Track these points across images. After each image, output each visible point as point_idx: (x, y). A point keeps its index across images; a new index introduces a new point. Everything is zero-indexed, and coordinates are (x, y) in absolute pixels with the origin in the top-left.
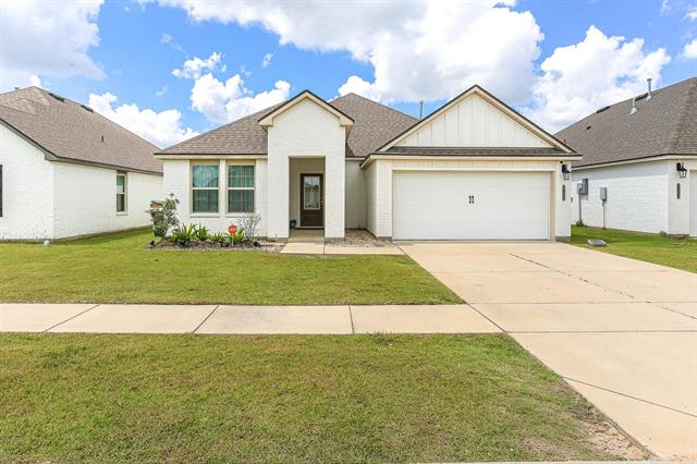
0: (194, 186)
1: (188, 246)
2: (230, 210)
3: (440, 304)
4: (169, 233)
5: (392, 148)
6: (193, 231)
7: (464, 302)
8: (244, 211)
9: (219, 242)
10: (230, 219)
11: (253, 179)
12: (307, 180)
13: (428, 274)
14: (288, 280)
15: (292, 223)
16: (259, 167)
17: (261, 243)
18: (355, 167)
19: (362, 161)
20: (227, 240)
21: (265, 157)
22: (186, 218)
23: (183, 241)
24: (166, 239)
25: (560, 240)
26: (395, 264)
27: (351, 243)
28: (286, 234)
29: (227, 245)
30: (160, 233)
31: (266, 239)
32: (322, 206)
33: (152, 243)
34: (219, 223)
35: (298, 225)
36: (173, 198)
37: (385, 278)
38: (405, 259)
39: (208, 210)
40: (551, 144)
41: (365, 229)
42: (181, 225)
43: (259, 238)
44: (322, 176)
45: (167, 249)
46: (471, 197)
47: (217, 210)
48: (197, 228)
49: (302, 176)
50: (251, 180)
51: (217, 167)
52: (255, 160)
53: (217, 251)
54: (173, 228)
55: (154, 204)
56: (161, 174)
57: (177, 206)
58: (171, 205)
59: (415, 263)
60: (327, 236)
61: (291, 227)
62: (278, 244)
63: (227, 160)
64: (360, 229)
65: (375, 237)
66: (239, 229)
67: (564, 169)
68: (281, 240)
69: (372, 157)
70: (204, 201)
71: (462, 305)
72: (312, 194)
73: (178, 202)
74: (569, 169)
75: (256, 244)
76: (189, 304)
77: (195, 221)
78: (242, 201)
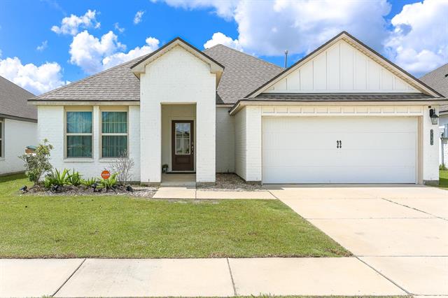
0: (68, 132)
1: (61, 192)
2: (104, 155)
3: (325, 256)
4: (43, 178)
5: (261, 94)
6: (66, 176)
7: (351, 255)
8: (117, 156)
9: (93, 187)
10: (103, 164)
11: (126, 125)
12: (178, 126)
13: (304, 220)
14: (162, 227)
15: (164, 167)
16: (132, 114)
17: (133, 188)
18: (225, 114)
19: (232, 108)
20: (100, 186)
21: (138, 103)
22: (60, 164)
23: (56, 186)
24: (39, 184)
25: (429, 184)
26: (268, 209)
27: (222, 187)
28: (158, 179)
29: (100, 191)
30: (34, 178)
31: (138, 183)
32: (193, 151)
33: (25, 189)
34: (93, 168)
35: (170, 170)
36: (47, 144)
37: (262, 225)
38: (277, 204)
39: (83, 156)
40: (419, 89)
41: (235, 174)
42: (54, 171)
43: (132, 183)
44: (192, 123)
45: (39, 194)
46: (339, 143)
47: (90, 156)
48: (71, 174)
49: (174, 122)
50: (124, 127)
51: (90, 114)
52: (128, 106)
53: (90, 196)
54: (46, 173)
55: (30, 150)
56: (35, 121)
57: (51, 151)
58: (44, 151)
59: (287, 208)
60: (198, 181)
61: (163, 172)
62: (151, 189)
63: (100, 107)
64: (228, 173)
65: (245, 181)
66: (112, 174)
67: (432, 114)
68: (153, 185)
69: (242, 103)
70: (78, 147)
71: (350, 258)
72: (182, 139)
73: (51, 147)
74: (437, 114)
75: (129, 189)
76: (53, 257)
77: (68, 167)
78: (116, 147)
